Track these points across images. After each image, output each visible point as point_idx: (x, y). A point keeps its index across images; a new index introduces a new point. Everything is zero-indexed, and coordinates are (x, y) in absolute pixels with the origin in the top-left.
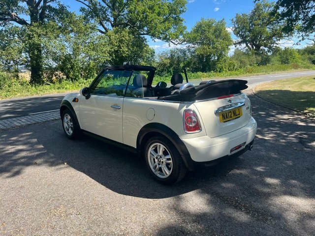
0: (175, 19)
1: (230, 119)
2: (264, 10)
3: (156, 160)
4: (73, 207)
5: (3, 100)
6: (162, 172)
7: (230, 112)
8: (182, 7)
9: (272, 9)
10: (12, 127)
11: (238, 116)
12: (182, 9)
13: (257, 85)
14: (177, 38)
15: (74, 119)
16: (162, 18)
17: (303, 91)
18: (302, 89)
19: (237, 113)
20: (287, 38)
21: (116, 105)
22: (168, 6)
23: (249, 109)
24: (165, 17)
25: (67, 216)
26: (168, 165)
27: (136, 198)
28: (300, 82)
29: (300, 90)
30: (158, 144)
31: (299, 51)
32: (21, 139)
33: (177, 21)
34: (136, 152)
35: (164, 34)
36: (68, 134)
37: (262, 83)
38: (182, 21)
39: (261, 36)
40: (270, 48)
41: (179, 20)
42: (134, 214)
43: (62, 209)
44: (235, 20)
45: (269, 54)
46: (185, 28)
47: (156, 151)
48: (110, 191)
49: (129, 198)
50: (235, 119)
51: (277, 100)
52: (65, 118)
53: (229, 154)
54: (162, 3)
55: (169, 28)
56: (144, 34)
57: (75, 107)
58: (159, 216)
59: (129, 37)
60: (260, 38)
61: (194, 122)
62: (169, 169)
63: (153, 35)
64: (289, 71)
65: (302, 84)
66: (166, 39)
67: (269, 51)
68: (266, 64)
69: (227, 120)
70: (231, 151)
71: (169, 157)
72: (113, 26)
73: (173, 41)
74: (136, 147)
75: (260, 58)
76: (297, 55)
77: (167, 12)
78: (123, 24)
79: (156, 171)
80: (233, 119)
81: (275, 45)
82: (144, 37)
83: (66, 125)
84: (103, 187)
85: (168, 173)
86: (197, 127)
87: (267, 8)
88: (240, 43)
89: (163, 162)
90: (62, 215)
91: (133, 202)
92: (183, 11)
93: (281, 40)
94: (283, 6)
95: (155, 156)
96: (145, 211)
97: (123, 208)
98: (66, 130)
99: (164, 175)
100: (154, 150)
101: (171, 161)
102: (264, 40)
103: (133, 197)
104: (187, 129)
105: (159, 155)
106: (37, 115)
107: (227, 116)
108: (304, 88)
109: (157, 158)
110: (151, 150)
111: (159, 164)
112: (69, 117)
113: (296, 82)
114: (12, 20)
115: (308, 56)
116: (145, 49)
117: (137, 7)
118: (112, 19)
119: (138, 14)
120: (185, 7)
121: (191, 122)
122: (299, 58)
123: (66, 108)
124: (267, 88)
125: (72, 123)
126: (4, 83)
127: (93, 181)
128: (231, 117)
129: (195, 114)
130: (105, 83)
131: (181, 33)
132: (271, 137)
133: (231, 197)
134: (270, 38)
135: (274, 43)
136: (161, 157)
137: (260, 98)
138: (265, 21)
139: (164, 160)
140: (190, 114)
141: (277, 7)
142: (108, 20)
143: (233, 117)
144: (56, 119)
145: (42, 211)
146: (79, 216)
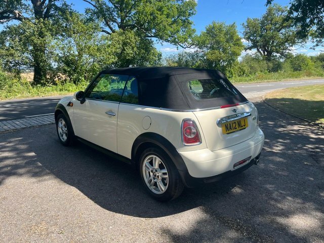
0: (184, 21)
1: (234, 130)
2: (277, 15)
3: (151, 174)
4: (56, 224)
5: (2, 101)
6: (158, 187)
7: (235, 123)
8: (191, 10)
9: (286, 14)
10: (6, 131)
11: (244, 127)
12: (191, 12)
13: (267, 92)
14: (186, 41)
15: (69, 125)
16: (170, 20)
17: (316, 100)
18: (314, 98)
19: (243, 124)
20: (300, 44)
21: (111, 111)
22: (177, 8)
23: (256, 120)
24: (173, 19)
25: (48, 234)
26: (163, 180)
27: (126, 216)
28: (313, 91)
29: (313, 100)
30: (154, 156)
31: (312, 58)
32: (8, 145)
33: (186, 23)
34: (130, 163)
35: (173, 37)
36: (62, 140)
37: (272, 91)
38: (191, 24)
39: (273, 41)
40: (282, 54)
41: (188, 23)
42: (122, 236)
43: (43, 226)
44: (246, 24)
45: (282, 60)
46: (194, 31)
47: (151, 163)
48: (99, 207)
49: (119, 216)
50: (240, 130)
51: (287, 109)
52: (60, 123)
53: (232, 169)
54: (171, 5)
55: (178, 31)
56: (152, 36)
57: (70, 111)
58: (150, 238)
59: (135, 39)
60: (272, 43)
61: (194, 133)
62: (165, 185)
63: (161, 38)
64: (301, 79)
65: (314, 92)
66: (175, 42)
67: (281, 57)
68: (278, 71)
69: (231, 131)
70: (235, 166)
71: (165, 171)
72: (119, 27)
73: (181, 45)
74: (130, 158)
75: (271, 65)
76: (310, 63)
77: (176, 13)
78: (129, 26)
79: (150, 186)
80: (238, 131)
81: (287, 51)
82: (151, 39)
83: (60, 130)
84: (92, 202)
85: (163, 188)
86: (197, 139)
87: (280, 13)
88: (250, 48)
89: (158, 177)
90: (43, 233)
91: (122, 221)
92: (193, 14)
93: (294, 46)
94: (297, 11)
95: (151, 169)
96: (135, 232)
97: (111, 227)
98: (60, 135)
99: (159, 191)
100: (150, 162)
101: (167, 176)
102: (276, 46)
103: (124, 215)
104: (185, 141)
105: (154, 169)
106: (33, 118)
107: (230, 127)
108: (316, 97)
109: (152, 171)
110: (146, 162)
111: (154, 179)
112: (64, 122)
113: (308, 90)
114: (16, 18)
115: (321, 64)
116: (153, 51)
117: (146, 8)
118: (119, 20)
119: (146, 16)
120: (195, 9)
121: (190, 133)
122: (312, 65)
123: (61, 113)
124: (277, 96)
125: (66, 129)
126: (5, 83)
127: (82, 194)
128: (235, 128)
129: (194, 124)
130: (109, 86)
131: (190, 36)
132: (279, 150)
133: (232, 219)
134: (283, 44)
135: (286, 49)
136: (156, 171)
137: (270, 106)
138: (277, 26)
139: (159, 174)
140: (189, 125)
141: (290, 12)
142: (115, 21)
143: (238, 129)
144: (53, 124)
145: (22, 227)
146: (61, 235)
